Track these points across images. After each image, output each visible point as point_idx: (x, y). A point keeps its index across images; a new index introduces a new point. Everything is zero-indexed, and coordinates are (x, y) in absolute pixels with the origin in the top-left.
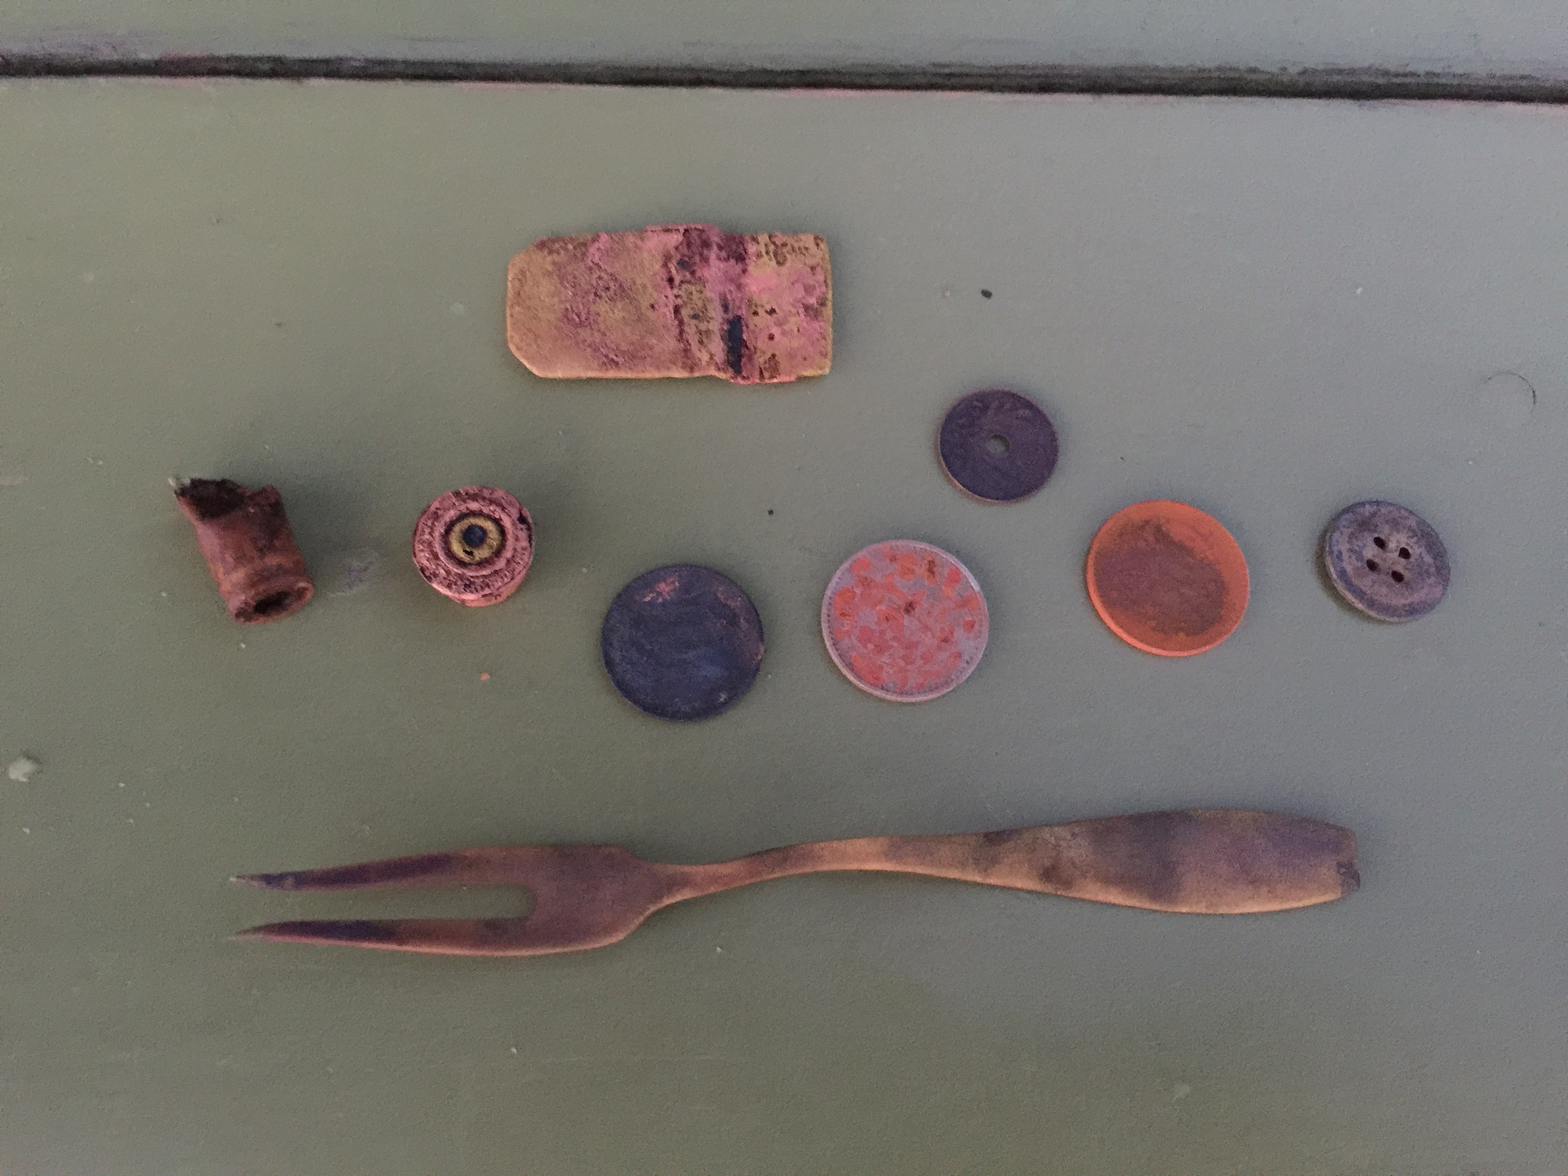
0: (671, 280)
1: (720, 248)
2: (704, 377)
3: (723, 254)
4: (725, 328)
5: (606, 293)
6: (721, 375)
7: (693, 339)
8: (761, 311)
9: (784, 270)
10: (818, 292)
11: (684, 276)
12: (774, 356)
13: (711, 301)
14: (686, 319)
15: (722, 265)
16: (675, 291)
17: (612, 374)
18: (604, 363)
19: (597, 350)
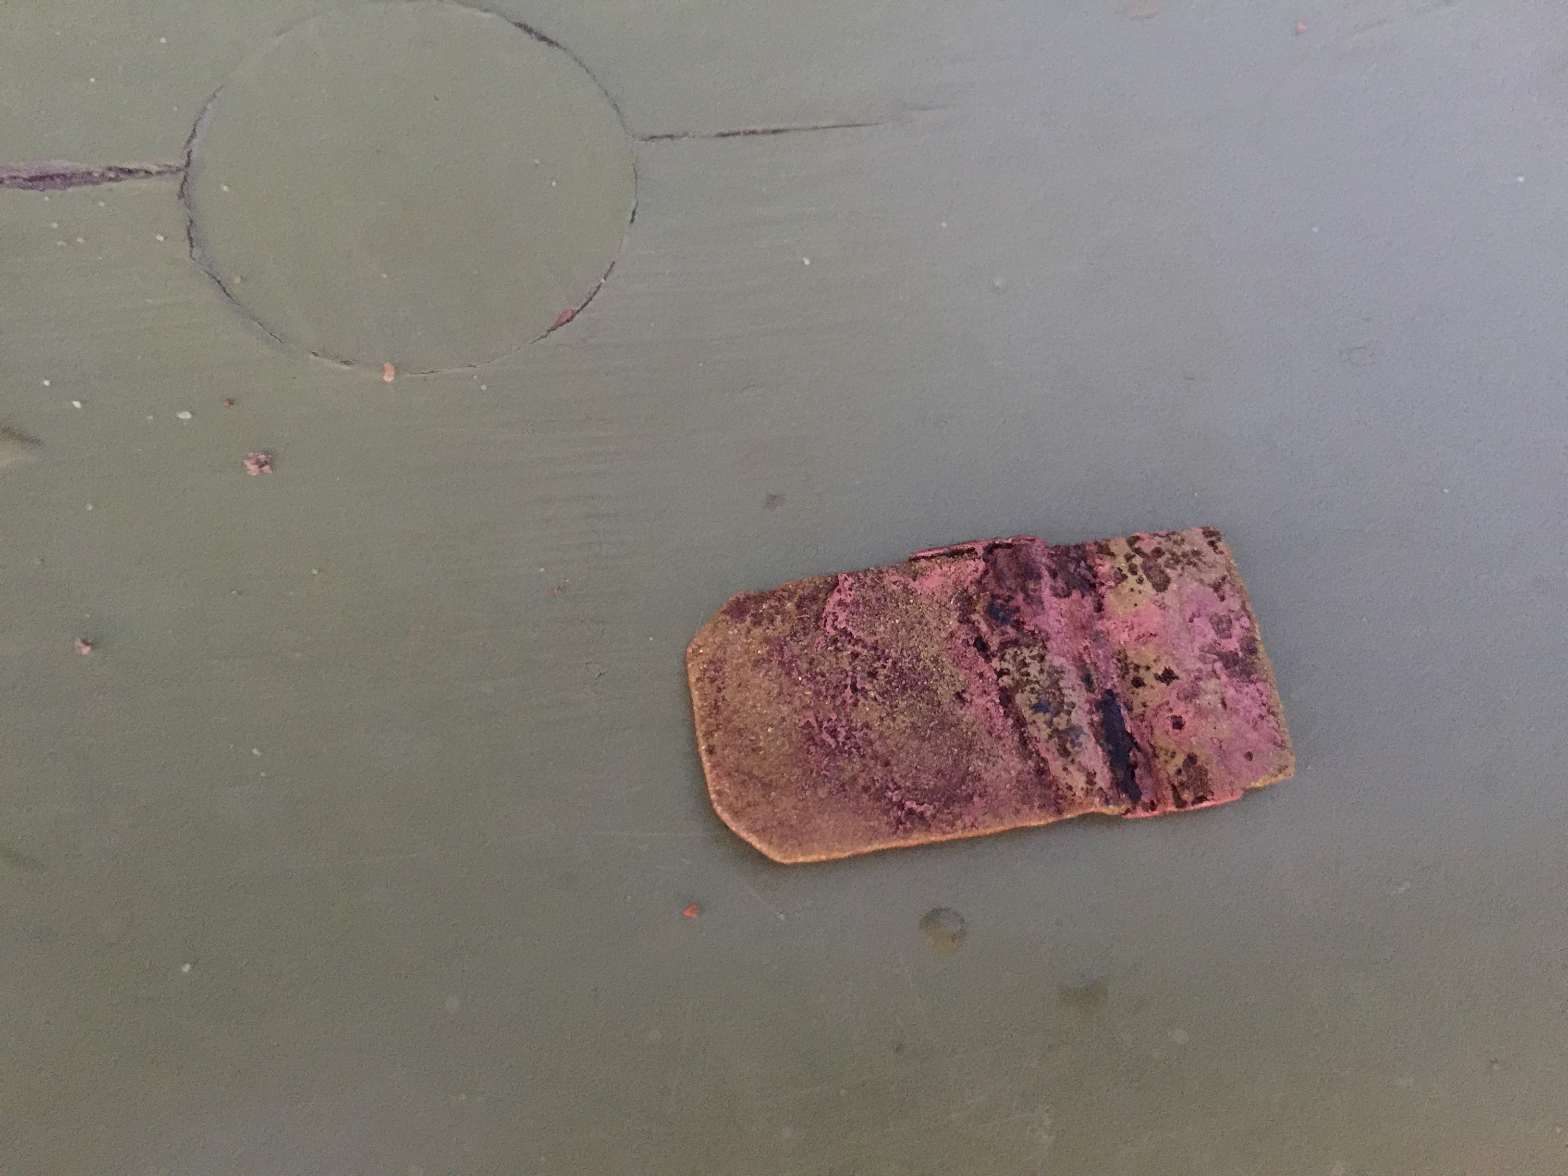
0: (982, 646)
1: (1054, 575)
2: (1084, 817)
3: (1060, 584)
4: (1096, 718)
5: (872, 682)
6: (1111, 810)
7: (1048, 750)
8: (1148, 678)
9: (1169, 597)
10: (1237, 631)
11: (1003, 633)
12: (1191, 759)
13: (1060, 672)
14: (1027, 713)
15: (1064, 604)
16: (995, 663)
17: (917, 839)
18: (899, 822)
19: (879, 795)
